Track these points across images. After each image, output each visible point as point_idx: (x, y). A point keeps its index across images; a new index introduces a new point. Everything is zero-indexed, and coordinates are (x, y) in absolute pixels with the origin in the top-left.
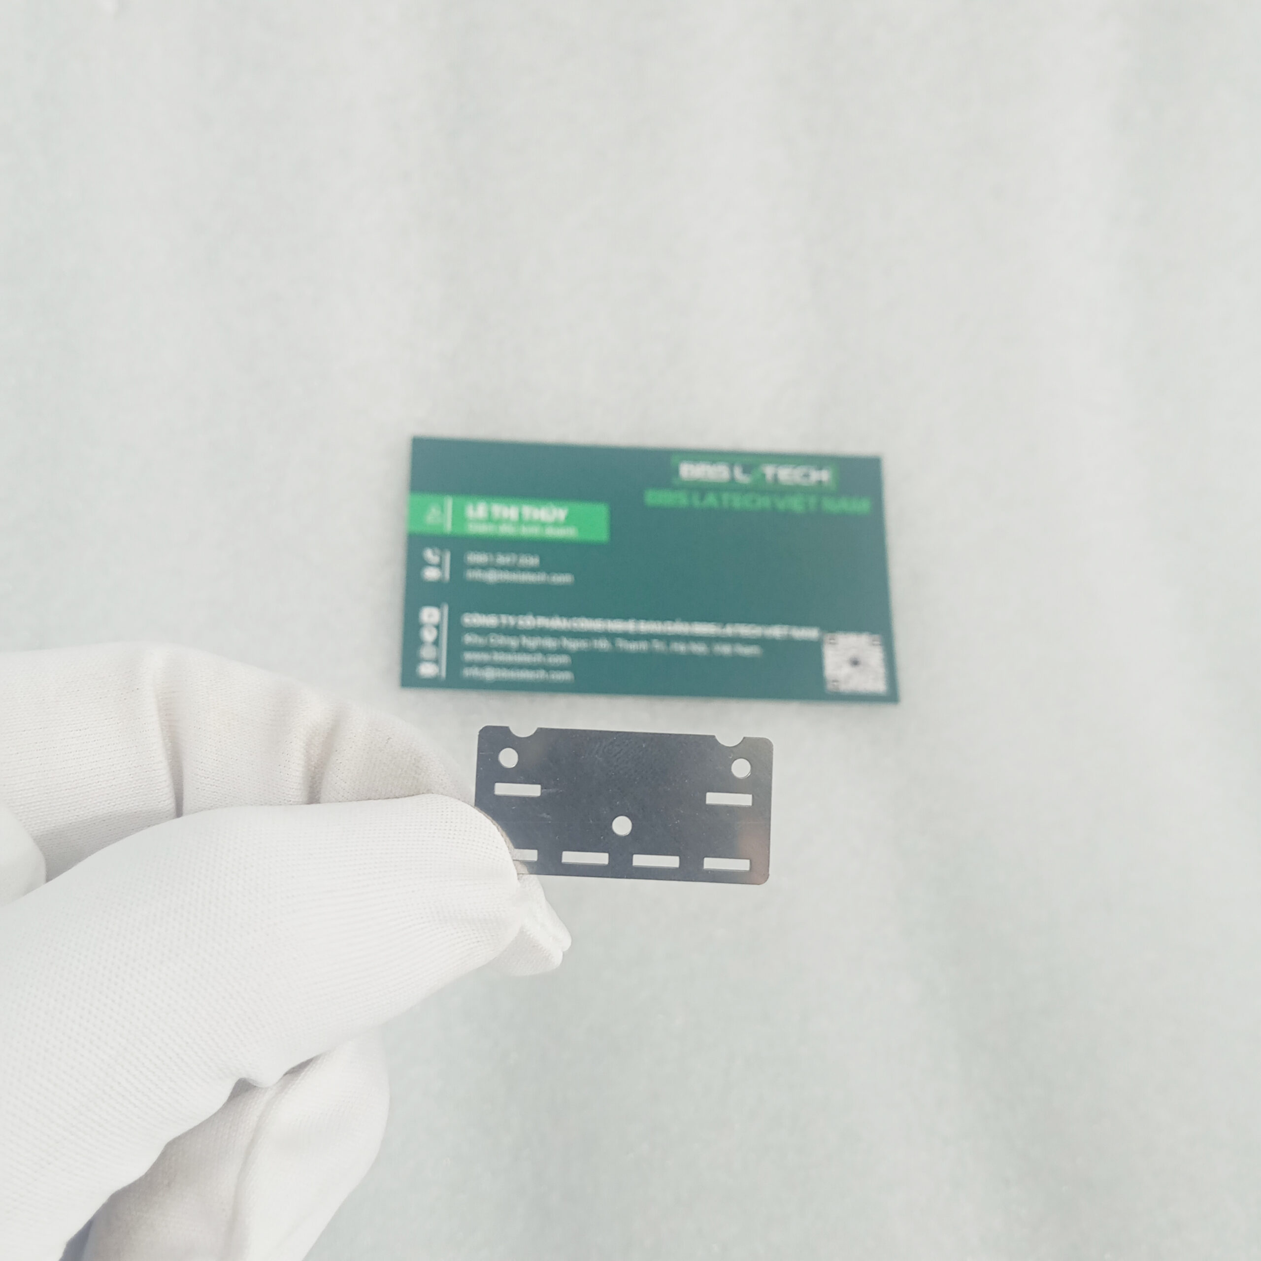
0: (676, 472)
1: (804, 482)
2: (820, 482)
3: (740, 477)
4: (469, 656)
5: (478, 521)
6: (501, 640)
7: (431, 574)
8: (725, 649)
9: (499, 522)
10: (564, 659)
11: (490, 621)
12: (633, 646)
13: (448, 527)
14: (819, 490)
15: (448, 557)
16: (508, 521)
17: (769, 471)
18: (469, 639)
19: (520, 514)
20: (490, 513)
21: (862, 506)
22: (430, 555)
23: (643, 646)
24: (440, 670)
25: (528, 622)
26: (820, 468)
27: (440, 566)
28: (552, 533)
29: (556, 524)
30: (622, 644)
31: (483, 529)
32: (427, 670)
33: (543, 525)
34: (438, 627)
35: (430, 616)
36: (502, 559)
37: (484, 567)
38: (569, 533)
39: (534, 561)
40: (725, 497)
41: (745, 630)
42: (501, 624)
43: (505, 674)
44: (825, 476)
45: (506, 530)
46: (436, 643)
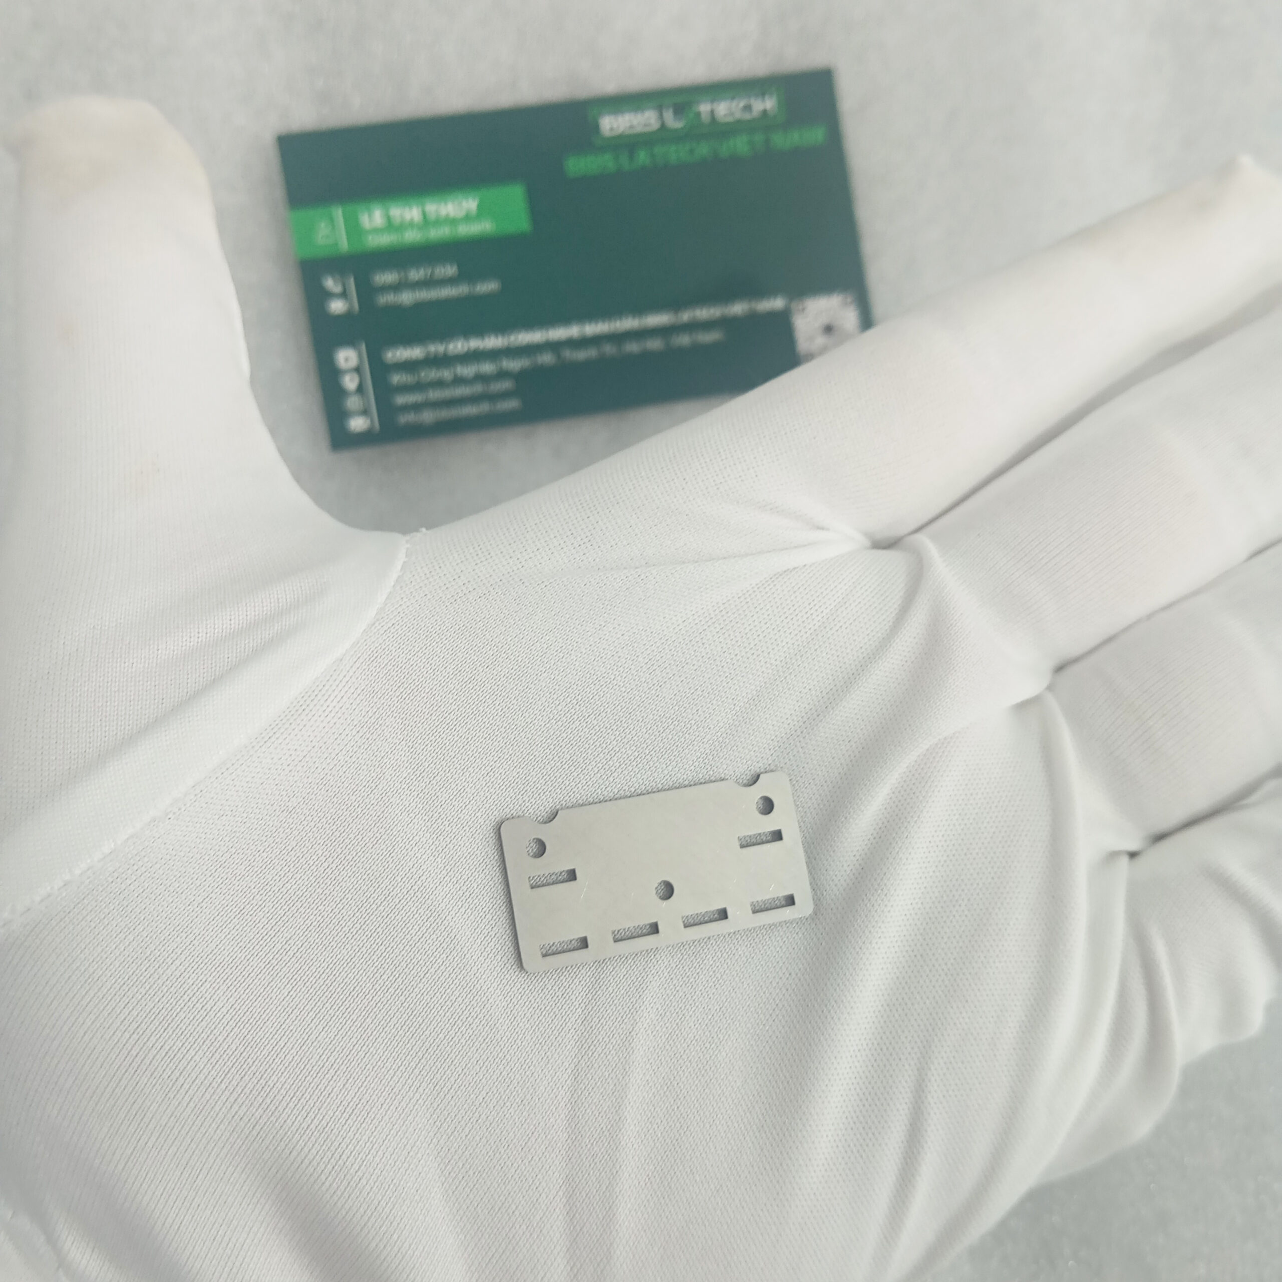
0: (597, 127)
1: (747, 116)
2: (765, 112)
3: (673, 122)
4: (401, 400)
5: (376, 231)
6: (432, 374)
7: (337, 306)
8: (684, 340)
9: (402, 227)
10: (506, 385)
11: (415, 353)
12: (581, 355)
13: (344, 245)
14: (765, 122)
15: (351, 282)
16: (412, 225)
17: (704, 108)
18: (396, 379)
19: (424, 214)
20: (389, 219)
21: (816, 135)
22: (330, 283)
23: (591, 353)
24: (372, 421)
25: (458, 346)
26: (763, 94)
27: (344, 295)
28: (466, 230)
29: (468, 218)
30: (568, 354)
31: (384, 240)
32: (358, 424)
33: (453, 222)
34: (358, 370)
35: (347, 360)
36: (415, 274)
37: (396, 288)
38: (484, 227)
39: (450, 270)
40: (659, 150)
41: (703, 313)
42: (428, 353)
43: (445, 414)
44: (768, 104)
45: (411, 237)
46: (360, 389)
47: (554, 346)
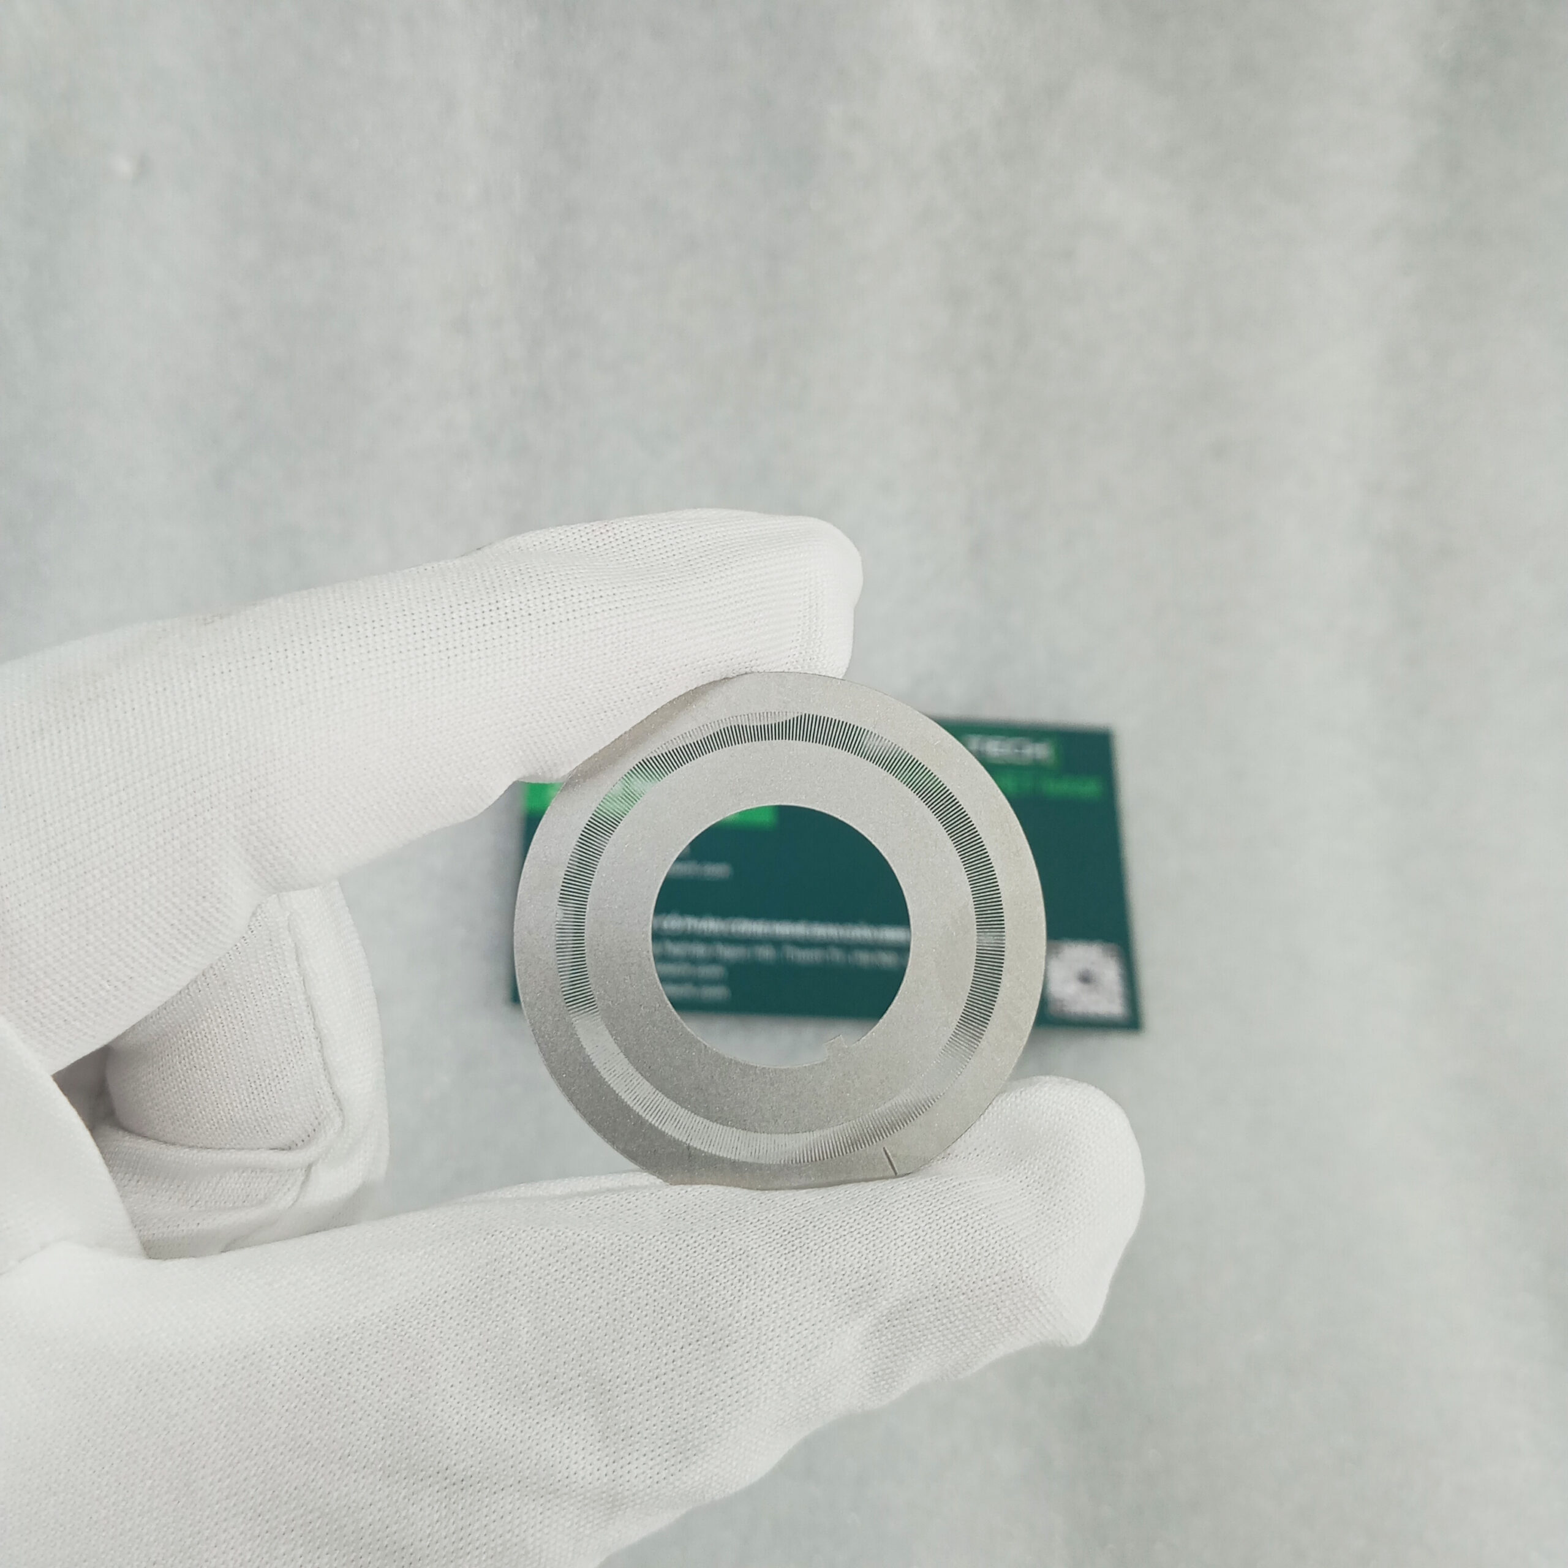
10: (715, 971)
12: (804, 956)
21: (1090, 789)
23: (816, 955)
30: (790, 952)
47: (777, 943)
